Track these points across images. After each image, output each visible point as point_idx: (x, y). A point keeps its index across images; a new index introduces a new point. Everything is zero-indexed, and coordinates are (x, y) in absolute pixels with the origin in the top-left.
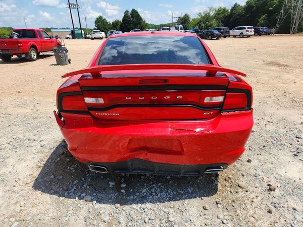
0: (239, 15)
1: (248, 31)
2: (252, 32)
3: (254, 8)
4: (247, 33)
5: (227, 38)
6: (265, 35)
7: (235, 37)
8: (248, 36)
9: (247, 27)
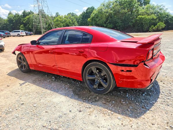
0: (5, 24)
1: (22, 33)
2: (24, 33)
3: (14, 21)
4: (22, 34)
5: (10, 37)
6: (29, 35)
7: (14, 36)
8: (23, 36)
9: (20, 31)
